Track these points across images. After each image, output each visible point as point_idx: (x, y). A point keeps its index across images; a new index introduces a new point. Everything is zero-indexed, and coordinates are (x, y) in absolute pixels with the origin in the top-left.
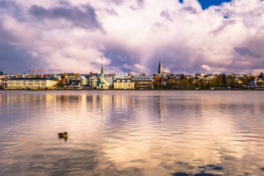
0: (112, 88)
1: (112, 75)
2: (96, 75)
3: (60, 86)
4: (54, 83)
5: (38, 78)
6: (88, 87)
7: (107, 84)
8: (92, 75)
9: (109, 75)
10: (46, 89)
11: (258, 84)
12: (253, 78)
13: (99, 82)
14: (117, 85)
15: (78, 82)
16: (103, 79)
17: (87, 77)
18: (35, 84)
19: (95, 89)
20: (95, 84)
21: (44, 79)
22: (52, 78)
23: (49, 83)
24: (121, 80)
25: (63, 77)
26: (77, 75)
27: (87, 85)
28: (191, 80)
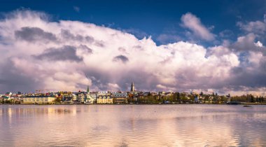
0: (95, 102)
1: (96, 93)
2: (83, 93)
3: (58, 101)
4: (53, 99)
5: (42, 96)
6: (78, 102)
7: (92, 100)
8: (80, 93)
9: (94, 93)
10: (48, 104)
11: (200, 99)
12: (197, 96)
13: (86, 98)
14: (99, 101)
15: (70, 98)
16: (89, 96)
17: (77, 94)
18: (40, 100)
19: (83, 103)
20: (82, 100)
21: (47, 96)
22: (52, 95)
23: (50, 100)
24: (102, 97)
25: (59, 94)
26: (70, 93)
27: (77, 101)
28: (155, 96)
